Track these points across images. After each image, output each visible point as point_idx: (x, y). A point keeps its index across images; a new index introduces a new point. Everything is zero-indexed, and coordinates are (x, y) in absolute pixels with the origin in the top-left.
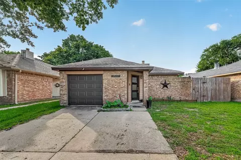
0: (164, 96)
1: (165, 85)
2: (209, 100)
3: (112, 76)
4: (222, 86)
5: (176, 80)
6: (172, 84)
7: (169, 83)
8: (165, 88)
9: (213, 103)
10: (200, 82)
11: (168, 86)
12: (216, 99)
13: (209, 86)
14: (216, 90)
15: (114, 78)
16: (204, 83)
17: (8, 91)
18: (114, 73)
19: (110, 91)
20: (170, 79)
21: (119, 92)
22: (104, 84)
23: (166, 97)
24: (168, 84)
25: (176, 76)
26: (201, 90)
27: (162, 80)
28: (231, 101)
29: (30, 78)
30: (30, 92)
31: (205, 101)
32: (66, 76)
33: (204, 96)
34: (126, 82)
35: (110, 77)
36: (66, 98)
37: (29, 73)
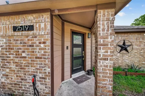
0: (122, 63)
1: (124, 48)
3: (15, 29)
6: (135, 47)
7: (129, 44)
8: (124, 52)
11: (128, 49)
15: (20, 33)
18: (21, 21)
20: (131, 39)
21: (31, 69)
23: (124, 64)
24: (129, 46)
27: (119, 39)
34: (48, 43)
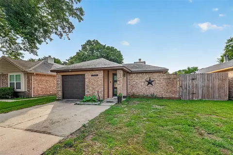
1: (150, 82)
2: (200, 98)
3: (92, 76)
4: (217, 83)
5: (161, 77)
6: (157, 82)
7: (153, 80)
8: (150, 85)
9: (205, 101)
10: (188, 79)
11: (153, 83)
12: (209, 98)
13: (199, 82)
14: (208, 87)
16: (193, 79)
17: (28, 88)
18: (93, 73)
19: (91, 88)
20: (155, 77)
21: (97, 89)
22: (86, 83)
25: (161, 73)
26: (189, 87)
27: (147, 77)
28: (229, 100)
29: (43, 78)
30: (43, 88)
31: (194, 99)
32: (60, 76)
33: (193, 94)
35: (90, 77)
36: (60, 93)
37: (42, 75)
